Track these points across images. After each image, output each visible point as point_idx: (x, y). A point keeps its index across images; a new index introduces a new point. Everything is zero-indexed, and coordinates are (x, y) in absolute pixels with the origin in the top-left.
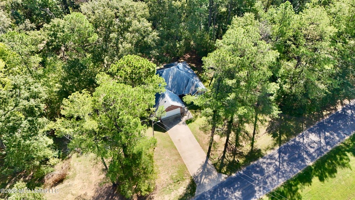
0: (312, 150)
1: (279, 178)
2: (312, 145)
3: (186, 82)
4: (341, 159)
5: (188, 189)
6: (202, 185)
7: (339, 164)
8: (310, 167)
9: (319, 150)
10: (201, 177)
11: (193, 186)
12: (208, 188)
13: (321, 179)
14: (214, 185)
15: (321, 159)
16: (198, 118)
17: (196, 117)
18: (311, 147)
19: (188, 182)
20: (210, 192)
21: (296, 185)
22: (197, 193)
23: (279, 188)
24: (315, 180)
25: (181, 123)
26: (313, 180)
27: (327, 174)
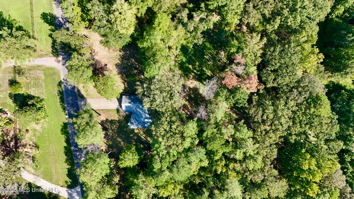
0: (78, 154)
1: (72, 131)
2: (80, 156)
3: (137, 119)
4: (69, 162)
5: (82, 95)
6: (81, 101)
7: (68, 159)
8: (71, 147)
9: (76, 156)
10: (85, 102)
11: (82, 98)
12: (79, 103)
13: (65, 147)
14: (80, 105)
15: (72, 154)
16: (118, 116)
17: (120, 116)
18: (79, 155)
19: (85, 96)
20: (78, 103)
21: (66, 136)
22: (79, 97)
23: (68, 129)
24: (65, 145)
25: (119, 107)
26: (66, 144)
27: (66, 151)
